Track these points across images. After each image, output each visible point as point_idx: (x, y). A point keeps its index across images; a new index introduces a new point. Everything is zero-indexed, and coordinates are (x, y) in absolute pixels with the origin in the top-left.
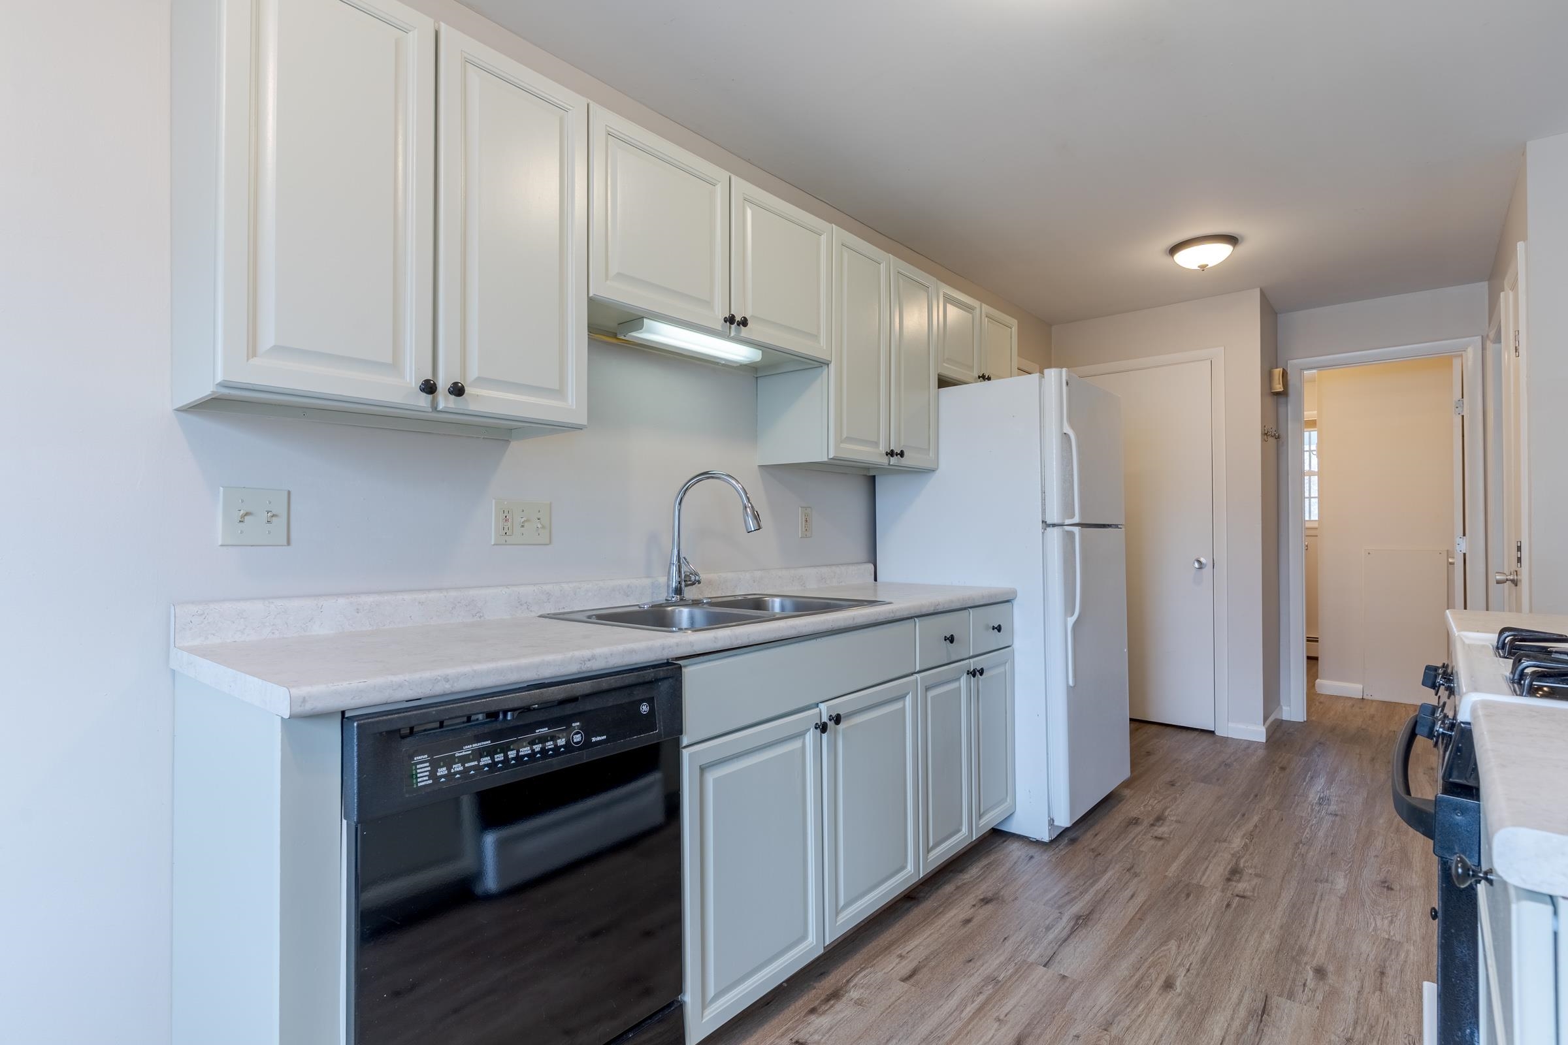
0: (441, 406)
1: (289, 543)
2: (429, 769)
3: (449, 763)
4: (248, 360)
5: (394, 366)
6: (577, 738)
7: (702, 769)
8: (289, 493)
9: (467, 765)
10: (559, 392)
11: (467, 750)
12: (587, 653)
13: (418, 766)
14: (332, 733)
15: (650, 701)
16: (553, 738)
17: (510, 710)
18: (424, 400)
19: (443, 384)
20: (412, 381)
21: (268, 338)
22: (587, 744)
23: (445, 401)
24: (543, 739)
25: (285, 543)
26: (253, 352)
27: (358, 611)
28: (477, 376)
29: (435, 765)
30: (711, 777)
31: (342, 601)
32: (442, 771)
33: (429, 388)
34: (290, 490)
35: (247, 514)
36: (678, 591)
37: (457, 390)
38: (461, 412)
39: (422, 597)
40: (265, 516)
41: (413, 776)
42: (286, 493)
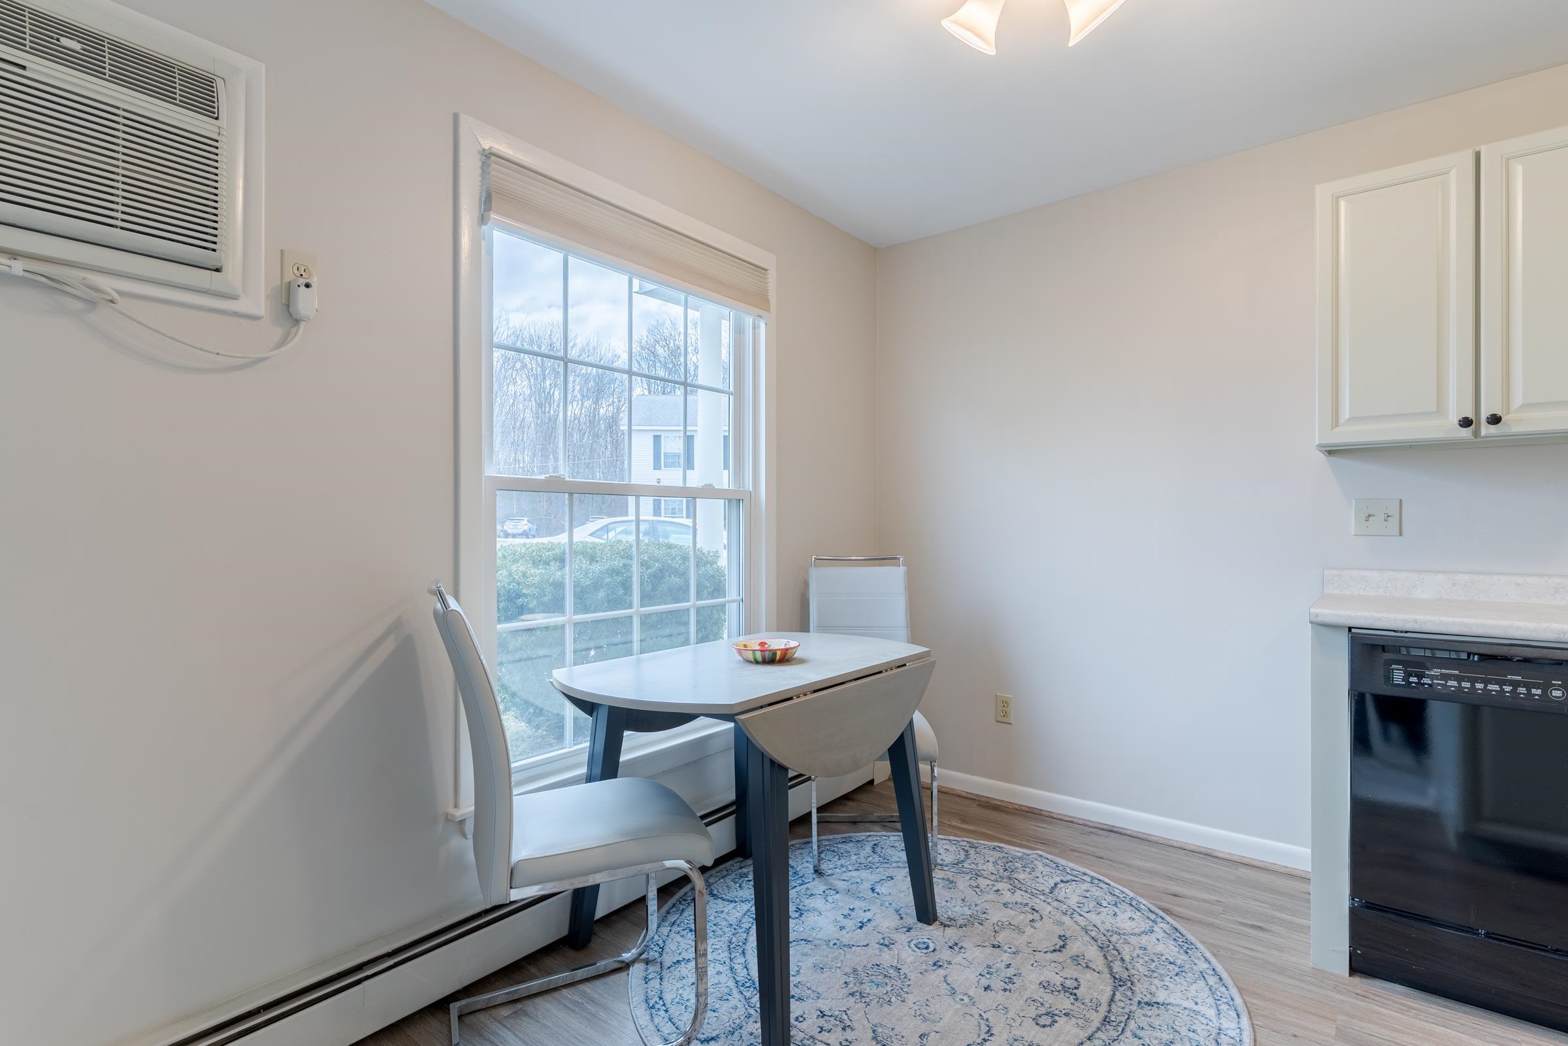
0: (1484, 433)
1: (1401, 534)
2: (1403, 675)
4: (1332, 430)
5: (1440, 410)
8: (1401, 500)
9: (1435, 681)
11: (1439, 672)
13: (1395, 671)
16: (1529, 687)
17: (1477, 654)
18: (1467, 432)
19: (1481, 419)
20: (1454, 419)
21: (1345, 413)
23: (1486, 430)
24: (1514, 684)
25: (1398, 534)
26: (1336, 423)
27: (1454, 585)
28: (1521, 403)
31: (1440, 577)
33: (1467, 423)
34: (1402, 498)
35: (1369, 516)
37: (1496, 420)
38: (1505, 434)
39: (1520, 580)
40: (1383, 517)
41: (1391, 675)
42: (1398, 501)
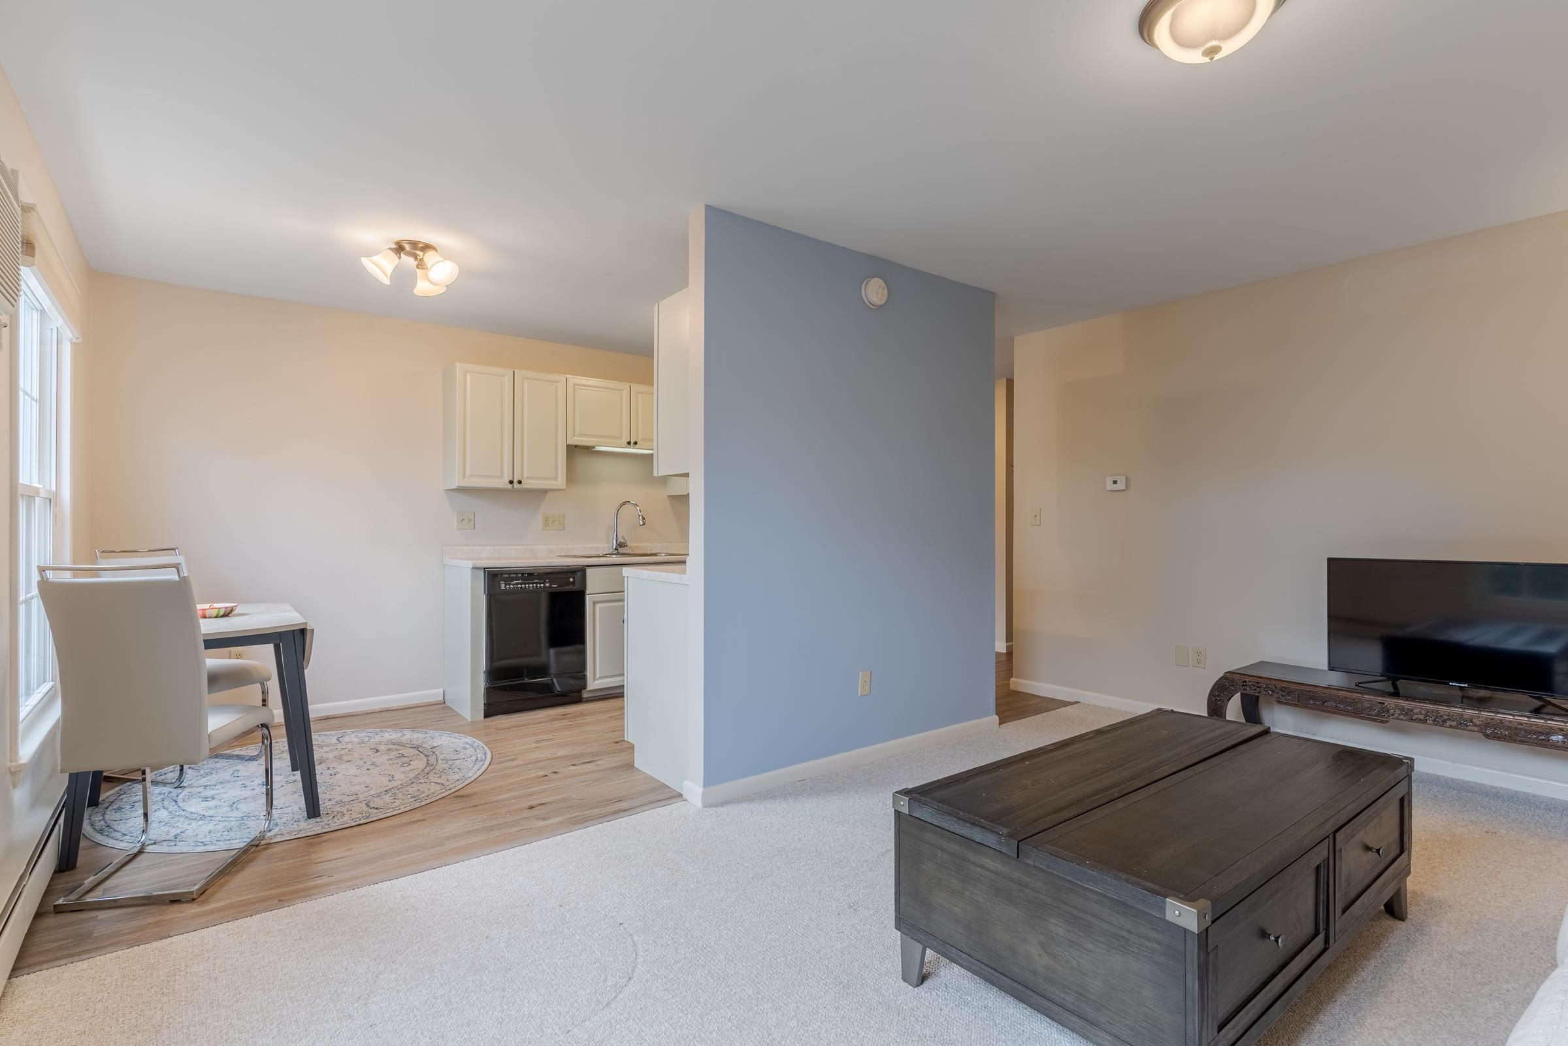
0: (515, 487)
1: (475, 529)
3: (510, 585)
4: (463, 480)
5: (502, 476)
6: (547, 585)
7: (594, 603)
10: (556, 478)
11: (515, 582)
12: (550, 561)
14: (482, 573)
15: (574, 578)
18: (510, 486)
19: (515, 481)
20: (507, 480)
21: (468, 473)
22: (550, 587)
23: (516, 485)
24: (537, 583)
25: (473, 527)
26: (464, 477)
27: (495, 551)
28: (525, 478)
29: (506, 585)
30: (598, 606)
31: (490, 547)
32: (508, 586)
33: (511, 482)
35: (463, 520)
36: (616, 549)
37: (520, 482)
38: (521, 488)
39: (515, 547)
40: (468, 520)
41: (500, 587)
42: (474, 514)
